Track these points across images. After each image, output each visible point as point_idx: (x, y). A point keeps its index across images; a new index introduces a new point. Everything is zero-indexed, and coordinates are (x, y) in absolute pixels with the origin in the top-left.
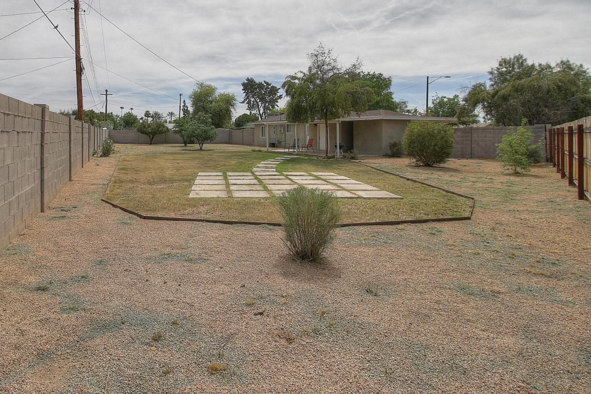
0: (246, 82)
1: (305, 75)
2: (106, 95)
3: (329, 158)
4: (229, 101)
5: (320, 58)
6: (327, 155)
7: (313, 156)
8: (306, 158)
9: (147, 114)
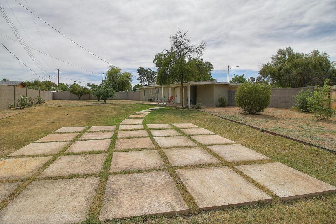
0: (139, 69)
1: (168, 53)
2: (58, 72)
3: (184, 108)
4: (128, 77)
5: (179, 39)
6: (182, 107)
7: (173, 107)
8: (169, 108)
9: (89, 85)
